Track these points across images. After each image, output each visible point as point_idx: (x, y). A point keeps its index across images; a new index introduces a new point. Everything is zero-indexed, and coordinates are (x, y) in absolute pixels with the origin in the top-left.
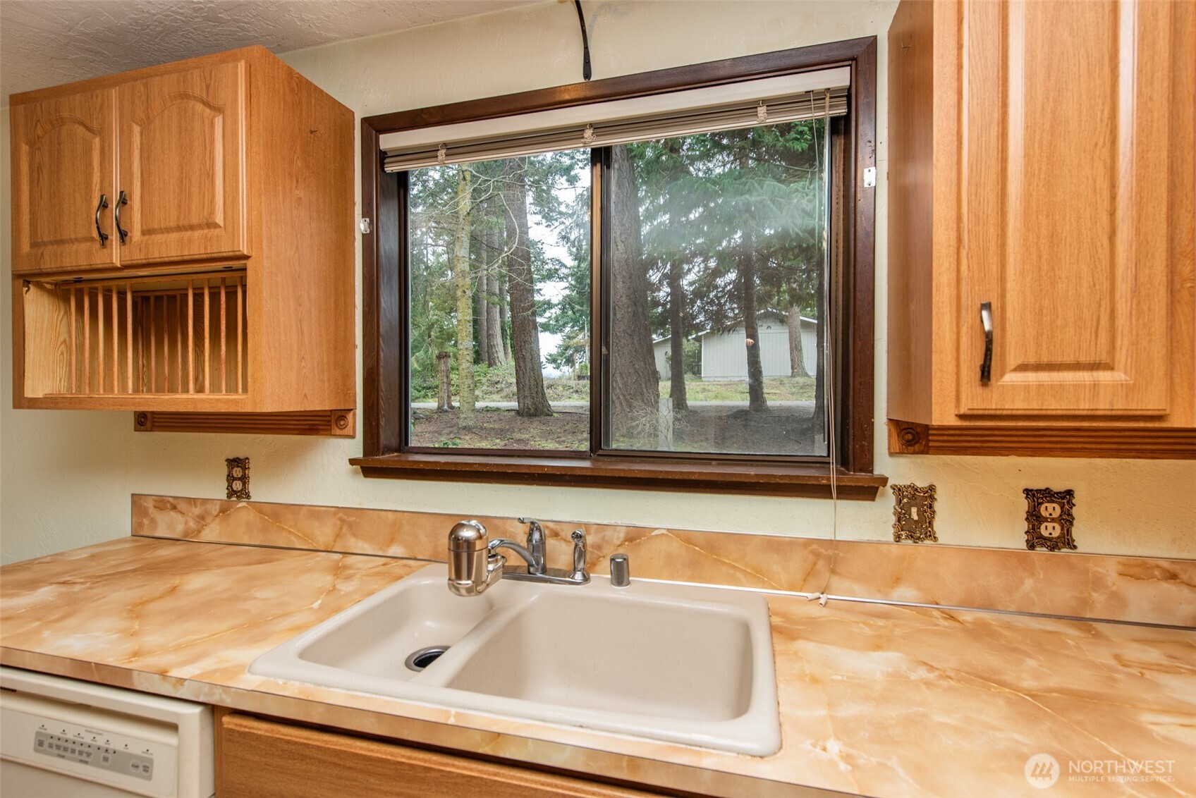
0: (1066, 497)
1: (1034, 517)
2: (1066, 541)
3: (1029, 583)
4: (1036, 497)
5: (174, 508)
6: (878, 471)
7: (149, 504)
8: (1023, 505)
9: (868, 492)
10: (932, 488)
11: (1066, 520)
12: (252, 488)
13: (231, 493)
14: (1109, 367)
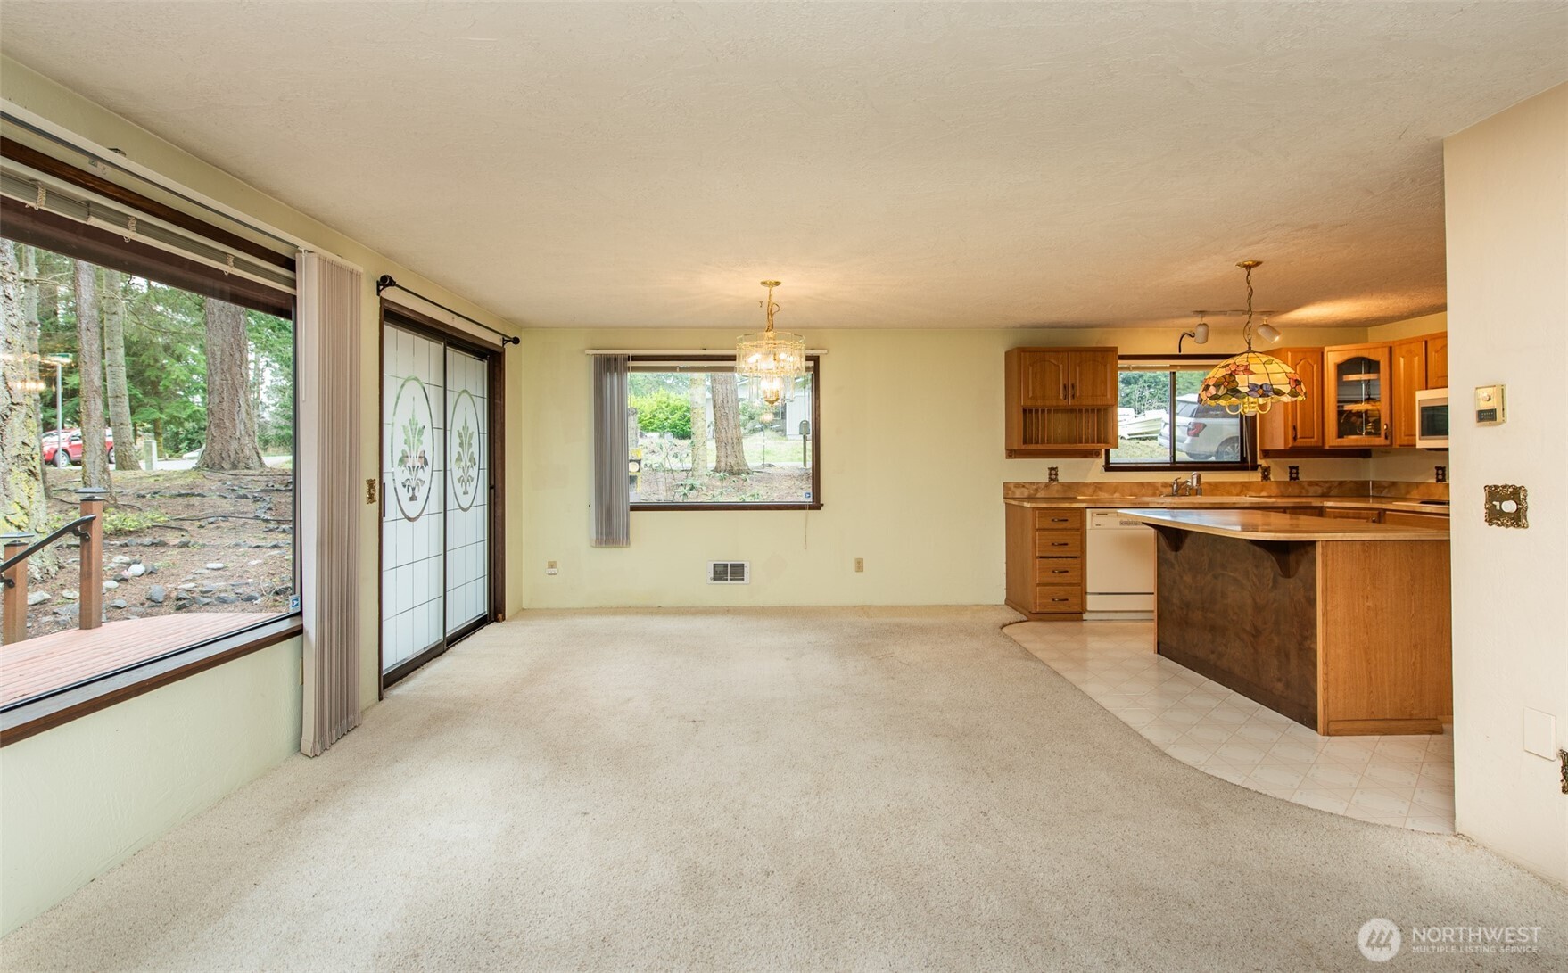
0: (1297, 468)
1: (1291, 473)
2: (1297, 478)
3: (1290, 489)
4: (1291, 468)
5: (1023, 486)
6: (1258, 463)
7: (1012, 486)
8: (1289, 470)
9: (1255, 467)
10: (1269, 467)
11: (1297, 473)
12: (1059, 477)
13: (1051, 479)
14: (1313, 437)
